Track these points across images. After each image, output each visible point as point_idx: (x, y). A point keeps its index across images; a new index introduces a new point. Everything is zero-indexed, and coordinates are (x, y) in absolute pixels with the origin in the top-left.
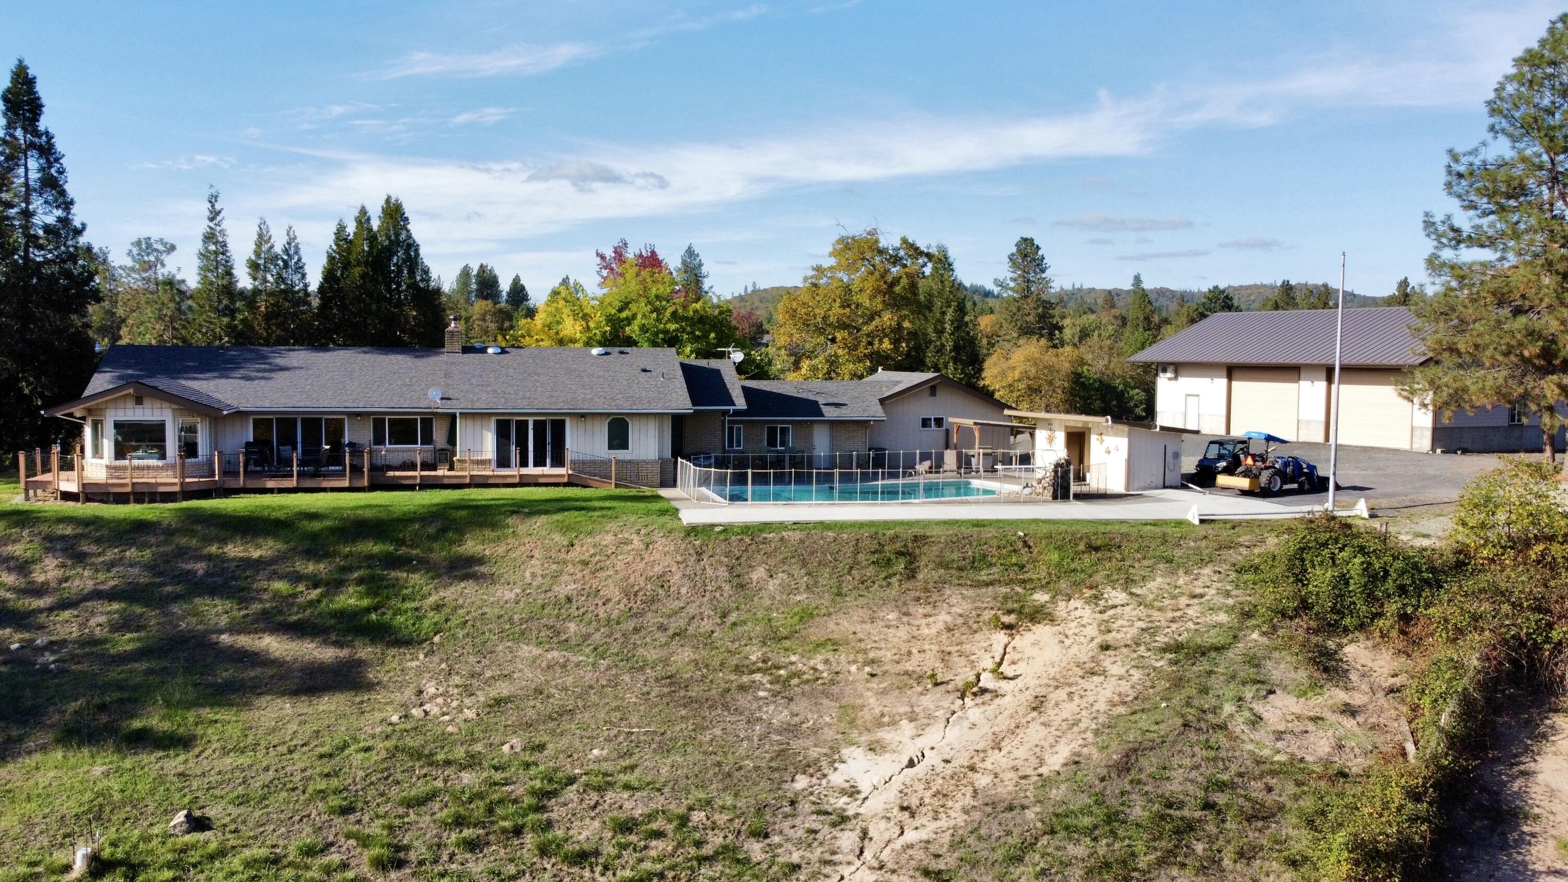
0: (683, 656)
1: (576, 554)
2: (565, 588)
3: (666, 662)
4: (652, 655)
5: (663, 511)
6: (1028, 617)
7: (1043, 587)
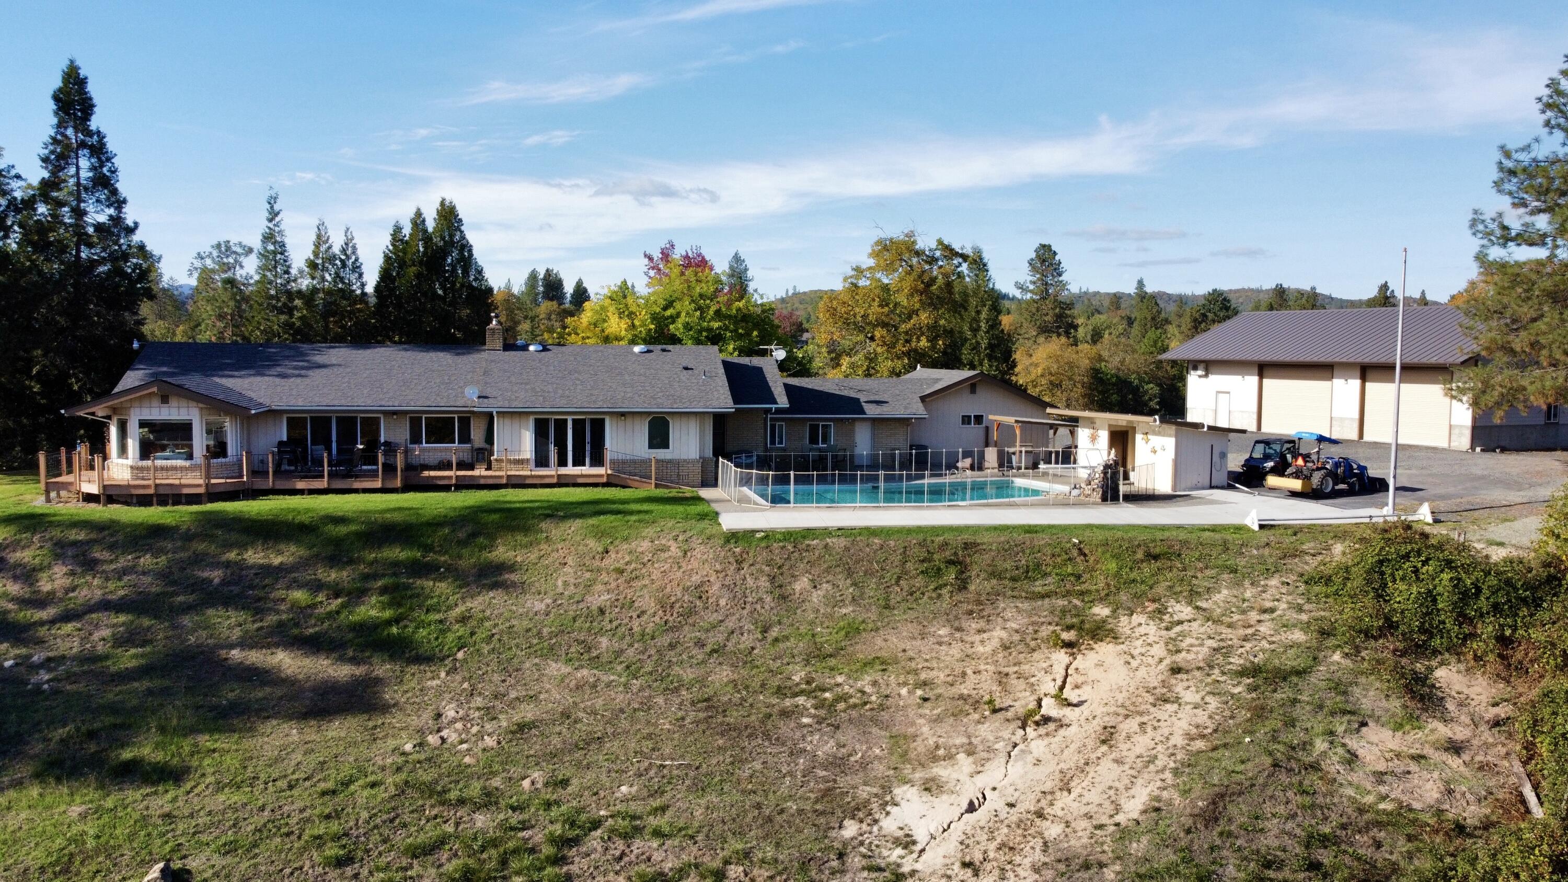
0: (722, 675)
1: (611, 561)
2: (599, 598)
3: (702, 682)
4: (689, 674)
5: (702, 515)
6: (1089, 634)
7: (1102, 600)
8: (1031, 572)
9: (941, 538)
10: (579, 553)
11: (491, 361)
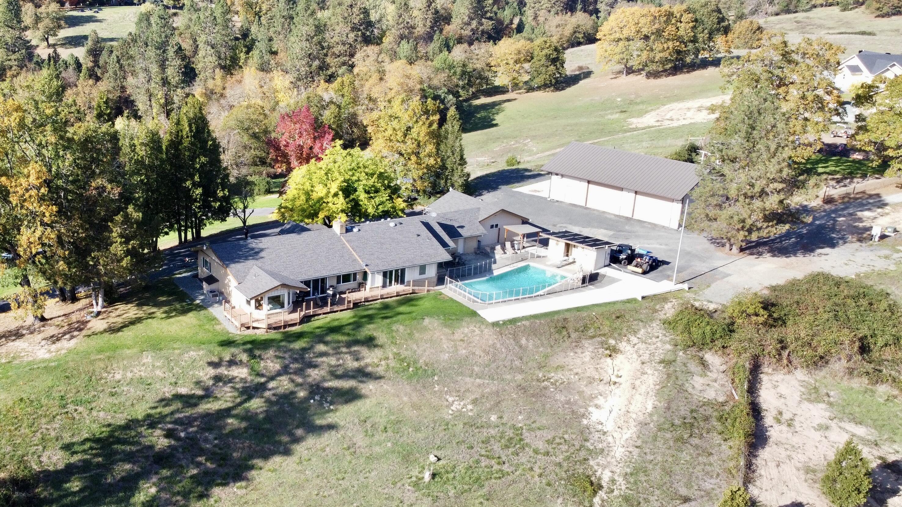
5: (474, 314)
6: (613, 351)
7: (610, 337)
8: (586, 328)
9: (556, 318)
10: (444, 334)
11: (348, 241)
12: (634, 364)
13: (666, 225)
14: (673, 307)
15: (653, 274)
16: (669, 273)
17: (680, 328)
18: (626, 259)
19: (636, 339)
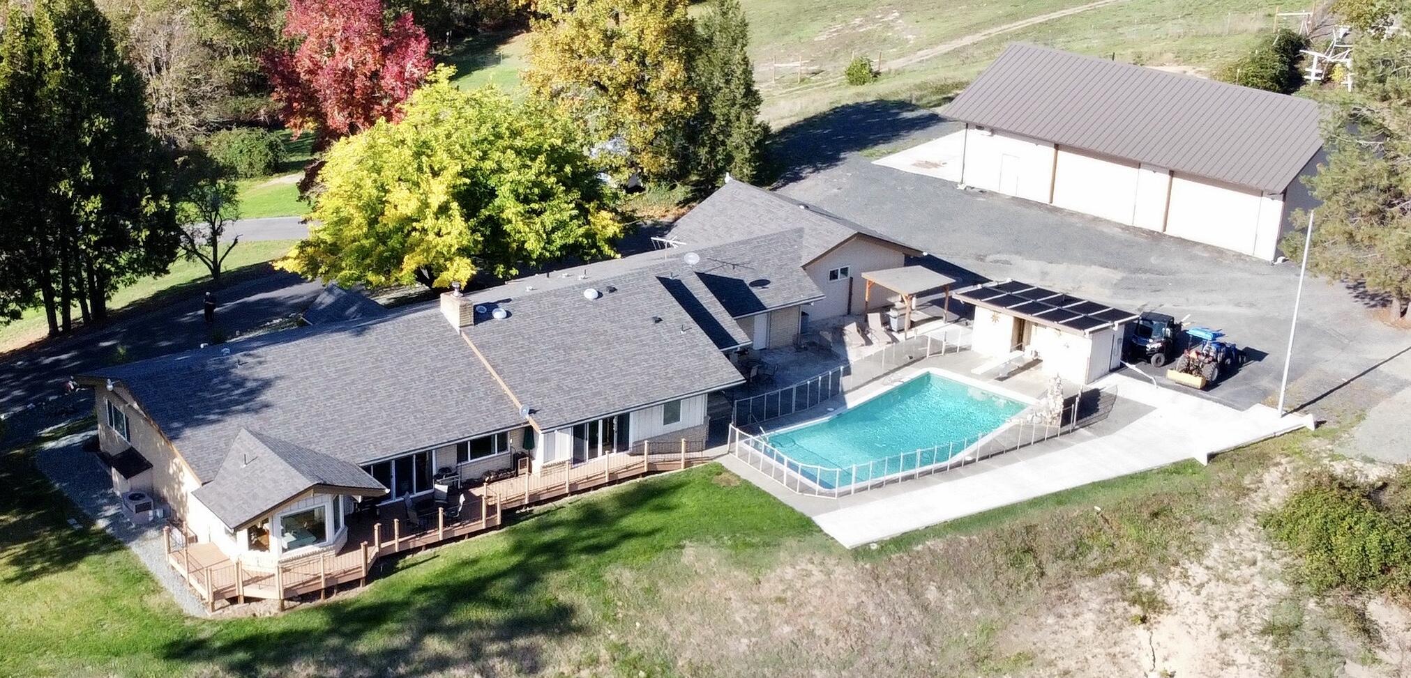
1: (768, 591)
2: (782, 631)
5: (805, 526)
6: (1150, 607)
7: (1140, 568)
8: (1081, 548)
9: (1006, 526)
10: (734, 586)
11: (480, 347)
12: (1202, 641)
13: (1246, 249)
14: (1284, 479)
15: (1227, 387)
16: (1265, 383)
17: (1306, 537)
18: (1160, 350)
19: (1201, 570)
